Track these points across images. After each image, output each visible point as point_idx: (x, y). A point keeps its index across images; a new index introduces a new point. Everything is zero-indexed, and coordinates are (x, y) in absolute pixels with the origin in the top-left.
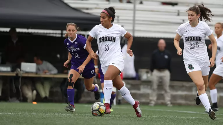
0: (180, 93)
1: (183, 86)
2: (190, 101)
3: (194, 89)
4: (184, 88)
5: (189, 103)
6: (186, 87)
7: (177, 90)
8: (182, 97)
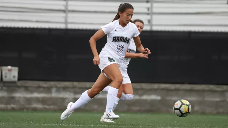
0: (36, 95)
1: (39, 87)
2: (49, 105)
3: (54, 90)
4: (42, 89)
5: (47, 107)
6: (44, 88)
7: (32, 92)
8: (38, 100)
